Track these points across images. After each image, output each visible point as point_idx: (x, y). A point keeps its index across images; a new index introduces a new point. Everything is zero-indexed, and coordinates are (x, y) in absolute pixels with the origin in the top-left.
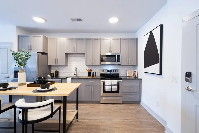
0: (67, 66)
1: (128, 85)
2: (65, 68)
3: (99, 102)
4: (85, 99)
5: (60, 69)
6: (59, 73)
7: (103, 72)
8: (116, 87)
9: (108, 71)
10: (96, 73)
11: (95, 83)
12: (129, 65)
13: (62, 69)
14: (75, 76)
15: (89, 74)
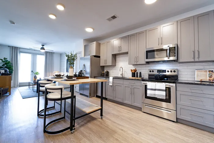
0: (115, 67)
1: (190, 94)
2: (114, 69)
3: (140, 109)
4: (126, 102)
5: (109, 70)
6: (109, 74)
7: (152, 73)
8: (164, 93)
9: (159, 71)
10: (140, 73)
11: (135, 85)
12: (197, 60)
13: (112, 70)
14: (121, 76)
15: (133, 75)
